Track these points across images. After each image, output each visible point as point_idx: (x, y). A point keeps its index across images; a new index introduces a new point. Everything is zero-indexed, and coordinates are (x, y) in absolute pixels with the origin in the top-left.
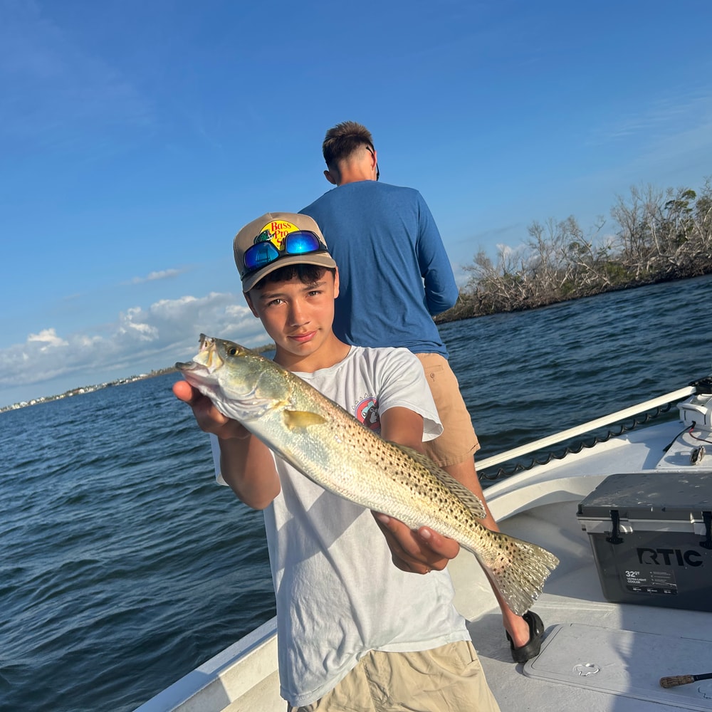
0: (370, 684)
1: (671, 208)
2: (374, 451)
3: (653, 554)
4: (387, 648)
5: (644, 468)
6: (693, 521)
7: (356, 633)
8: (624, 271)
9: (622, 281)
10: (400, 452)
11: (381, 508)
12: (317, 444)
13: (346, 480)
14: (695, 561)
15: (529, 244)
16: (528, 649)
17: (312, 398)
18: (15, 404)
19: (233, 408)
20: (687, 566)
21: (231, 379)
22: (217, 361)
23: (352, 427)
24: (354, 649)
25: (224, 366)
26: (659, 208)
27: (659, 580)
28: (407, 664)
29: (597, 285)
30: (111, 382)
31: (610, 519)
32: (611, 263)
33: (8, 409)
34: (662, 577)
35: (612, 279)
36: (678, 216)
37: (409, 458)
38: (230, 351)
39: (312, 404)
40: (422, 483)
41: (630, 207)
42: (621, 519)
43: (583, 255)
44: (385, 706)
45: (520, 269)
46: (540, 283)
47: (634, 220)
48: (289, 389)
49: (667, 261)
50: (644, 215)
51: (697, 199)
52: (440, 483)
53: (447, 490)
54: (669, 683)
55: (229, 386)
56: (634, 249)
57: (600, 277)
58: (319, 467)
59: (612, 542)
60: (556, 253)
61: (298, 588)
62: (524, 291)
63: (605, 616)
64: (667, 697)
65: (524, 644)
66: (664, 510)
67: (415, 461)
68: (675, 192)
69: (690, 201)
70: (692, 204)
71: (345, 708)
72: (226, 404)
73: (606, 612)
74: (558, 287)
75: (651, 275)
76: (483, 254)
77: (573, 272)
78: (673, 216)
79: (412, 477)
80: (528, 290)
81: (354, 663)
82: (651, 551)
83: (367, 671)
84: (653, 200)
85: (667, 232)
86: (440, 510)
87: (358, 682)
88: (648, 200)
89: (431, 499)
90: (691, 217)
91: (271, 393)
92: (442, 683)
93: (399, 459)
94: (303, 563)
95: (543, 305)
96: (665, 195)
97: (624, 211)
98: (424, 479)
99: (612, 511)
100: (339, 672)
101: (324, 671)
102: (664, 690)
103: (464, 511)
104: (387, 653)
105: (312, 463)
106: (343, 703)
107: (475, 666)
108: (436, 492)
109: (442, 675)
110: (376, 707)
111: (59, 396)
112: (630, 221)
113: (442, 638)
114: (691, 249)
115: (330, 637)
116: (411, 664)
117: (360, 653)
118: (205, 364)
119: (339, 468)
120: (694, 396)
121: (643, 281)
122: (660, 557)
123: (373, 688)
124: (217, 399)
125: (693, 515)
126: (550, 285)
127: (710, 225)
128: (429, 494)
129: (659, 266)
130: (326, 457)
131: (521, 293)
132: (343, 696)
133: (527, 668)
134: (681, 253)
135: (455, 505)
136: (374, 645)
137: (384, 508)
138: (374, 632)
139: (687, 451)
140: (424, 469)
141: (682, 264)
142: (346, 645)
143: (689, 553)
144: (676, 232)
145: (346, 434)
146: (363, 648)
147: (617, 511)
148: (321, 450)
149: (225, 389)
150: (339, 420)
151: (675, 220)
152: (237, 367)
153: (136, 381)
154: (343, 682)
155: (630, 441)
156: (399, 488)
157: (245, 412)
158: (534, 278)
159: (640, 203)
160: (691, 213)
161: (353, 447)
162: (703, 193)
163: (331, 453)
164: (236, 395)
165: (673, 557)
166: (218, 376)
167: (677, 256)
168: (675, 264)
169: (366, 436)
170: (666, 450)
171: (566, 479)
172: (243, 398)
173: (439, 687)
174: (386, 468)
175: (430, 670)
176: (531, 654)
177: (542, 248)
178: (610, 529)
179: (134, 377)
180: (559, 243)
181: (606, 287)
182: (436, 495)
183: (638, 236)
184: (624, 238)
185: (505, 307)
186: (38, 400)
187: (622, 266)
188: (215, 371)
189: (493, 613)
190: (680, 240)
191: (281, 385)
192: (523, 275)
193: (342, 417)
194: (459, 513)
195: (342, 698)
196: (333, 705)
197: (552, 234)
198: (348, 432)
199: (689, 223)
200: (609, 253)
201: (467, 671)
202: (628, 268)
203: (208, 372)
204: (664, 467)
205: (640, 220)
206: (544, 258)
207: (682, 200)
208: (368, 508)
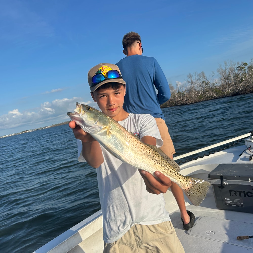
0: (135, 236)
1: (238, 69)
2: (140, 147)
3: (235, 192)
4: (141, 223)
5: (232, 162)
6: (250, 181)
7: (130, 218)
8: (221, 91)
9: (220, 95)
10: (150, 148)
11: (143, 168)
12: (120, 144)
13: (130, 157)
14: (250, 195)
15: (187, 81)
16: (189, 225)
17: (118, 126)
18: (4, 136)
19: (89, 129)
20: (247, 197)
21: (88, 118)
22: (82, 112)
23: (133, 138)
24: (129, 223)
25: (85, 113)
26: (234, 69)
27: (237, 202)
28: (148, 229)
29: (211, 96)
30: (38, 128)
31: (220, 179)
32: (216, 89)
33: (2, 137)
34: (238, 201)
35: (217, 94)
36: (241, 72)
37: (153, 150)
38: (87, 108)
39: (118, 129)
40: (158, 159)
41: (224, 69)
42: (224, 180)
43: (206, 86)
44: (140, 244)
45: (184, 90)
46: (191, 95)
47: (225, 73)
48: (109, 123)
49: (237, 88)
50: (229, 72)
51: (248, 66)
52: (164, 159)
53: (167, 162)
54: (240, 238)
55: (87, 121)
56: (225, 83)
57: (212, 93)
58: (120, 152)
59: (220, 188)
60: (197, 85)
61: (109, 200)
62: (185, 98)
63: (217, 214)
64: (239, 243)
65: (188, 223)
66: (240, 177)
67: (156, 151)
68: (240, 63)
69: (245, 67)
70: (246, 68)
71: (125, 244)
72: (86, 128)
73: (218, 212)
74: (197, 97)
75: (231, 93)
76: (171, 85)
77: (203, 91)
78: (239, 72)
79: (155, 157)
80: (187, 98)
81: (129, 228)
82: (235, 191)
83: (134, 231)
84: (232, 66)
85: (237, 78)
86: (165, 169)
87: (130, 235)
88: (230, 66)
89: (162, 165)
90: (245, 72)
91: (103, 124)
92: (161, 236)
93: (150, 151)
94: (111, 191)
95: (192, 103)
96: (236, 64)
97: (222, 70)
98: (159, 158)
99: (221, 177)
100: (124, 231)
101: (118, 231)
102: (238, 241)
103: (173, 169)
104: (141, 225)
105: (118, 151)
106: (125, 242)
107: (172, 230)
108: (163, 163)
109: (161, 233)
110: (137, 244)
111: (19, 133)
112: (224, 74)
113: (161, 220)
114: (245, 84)
115: (121, 219)
116: (150, 229)
117: (131, 225)
118: (78, 112)
119: (127, 153)
120: (251, 137)
121: (228, 95)
122: (238, 194)
123: (136, 238)
124: (83, 126)
125: (250, 179)
126: (195, 96)
127: (252, 75)
128: (161, 164)
129: (234, 90)
130: (123, 149)
131: (184, 99)
132: (125, 240)
133: (189, 231)
134: (242, 85)
135: (170, 167)
136: (137, 222)
137: (144, 169)
138: (136, 218)
139: (248, 156)
140: (159, 154)
141: (242, 89)
142: (127, 222)
143: (248, 192)
144: (240, 78)
145: (130, 140)
146: (133, 223)
147: (223, 177)
148: (121, 146)
149: (86, 122)
150: (128, 135)
151: (240, 73)
152: (90, 114)
153: (47, 128)
154: (125, 235)
155: (227, 152)
156: (150, 161)
157: (93, 130)
158: (189, 94)
159: (227, 67)
160: (246, 71)
161: (133, 145)
162: (250, 64)
163: (125, 147)
164: (90, 124)
165: (242, 194)
166: (83, 117)
167: (240, 87)
168: (239, 89)
169: (138, 142)
170: (240, 155)
171: (203, 165)
172: (92, 125)
173: (160, 237)
174: (145, 154)
175: (157, 231)
176: (190, 227)
177: (192, 83)
178: (220, 183)
179: (46, 127)
180: (198, 81)
181: (214, 97)
182: (163, 164)
183: (226, 79)
184: (221, 80)
185: (178, 104)
186: (12, 134)
187: (220, 90)
188: (82, 115)
189: (176, 212)
190: (241, 80)
191: (107, 121)
192: (185, 92)
193: (129, 134)
194: (171, 170)
195: (125, 241)
196: (121, 243)
197: (196, 78)
198: (131, 140)
199: (245, 75)
200: (216, 85)
201: (169, 232)
202: (223, 90)
203: (79, 115)
204: (239, 161)
205: (227, 73)
206: (193, 87)
207: (242, 66)
208: (138, 168)
